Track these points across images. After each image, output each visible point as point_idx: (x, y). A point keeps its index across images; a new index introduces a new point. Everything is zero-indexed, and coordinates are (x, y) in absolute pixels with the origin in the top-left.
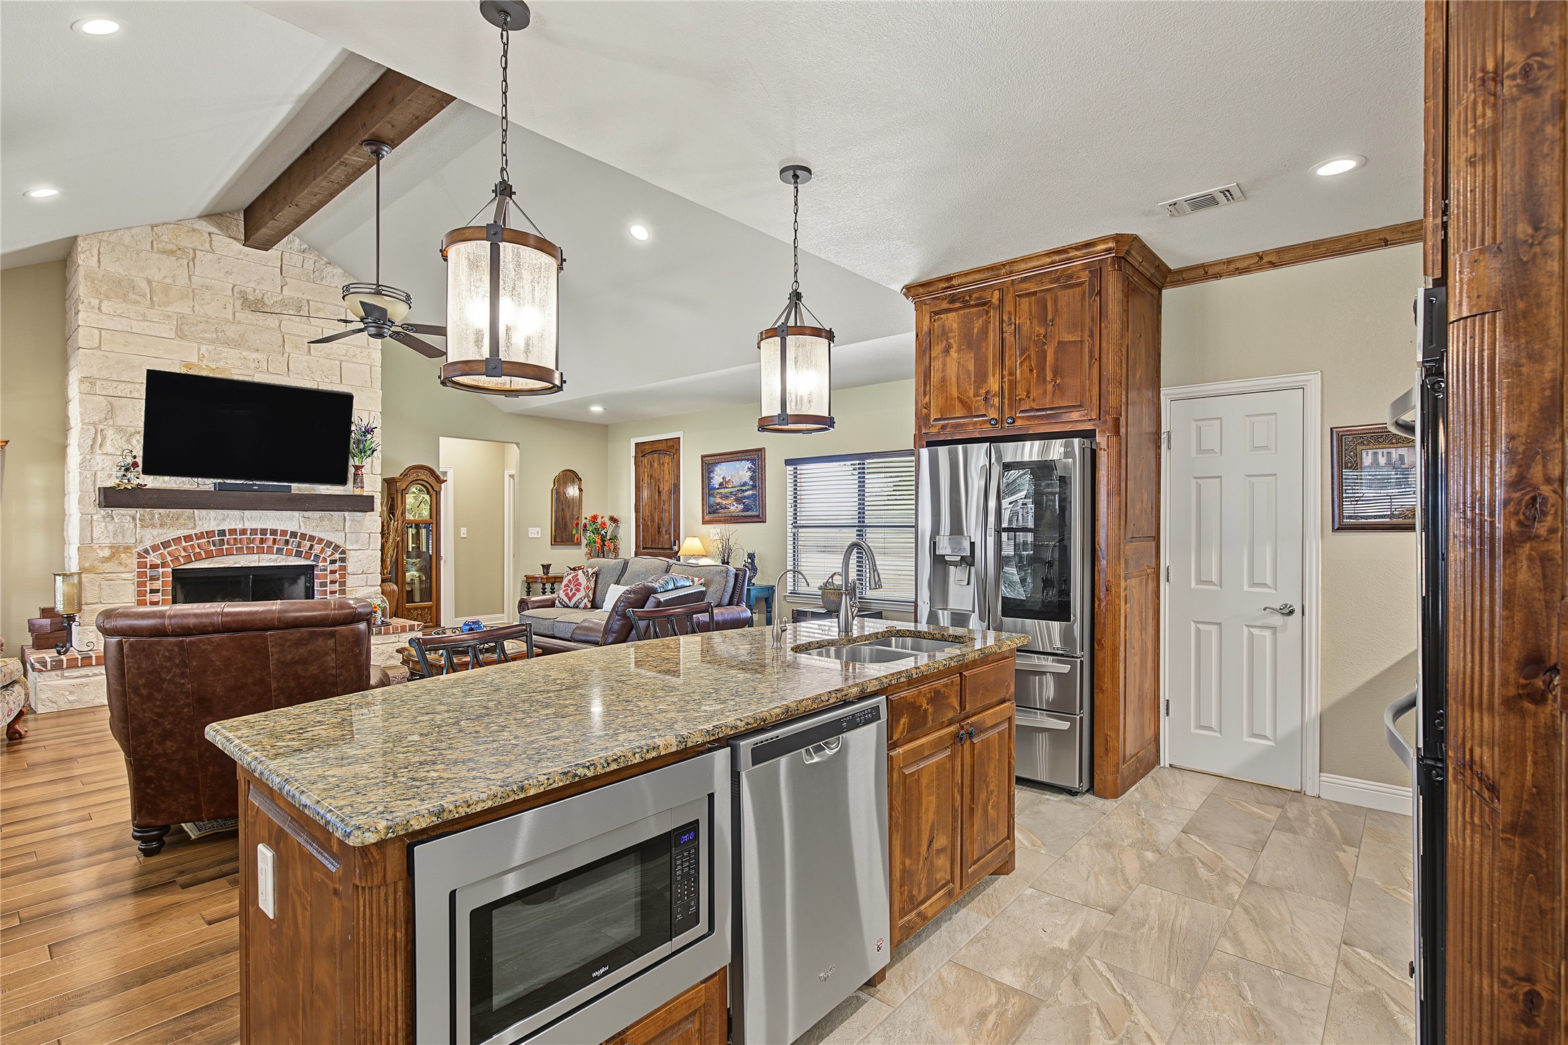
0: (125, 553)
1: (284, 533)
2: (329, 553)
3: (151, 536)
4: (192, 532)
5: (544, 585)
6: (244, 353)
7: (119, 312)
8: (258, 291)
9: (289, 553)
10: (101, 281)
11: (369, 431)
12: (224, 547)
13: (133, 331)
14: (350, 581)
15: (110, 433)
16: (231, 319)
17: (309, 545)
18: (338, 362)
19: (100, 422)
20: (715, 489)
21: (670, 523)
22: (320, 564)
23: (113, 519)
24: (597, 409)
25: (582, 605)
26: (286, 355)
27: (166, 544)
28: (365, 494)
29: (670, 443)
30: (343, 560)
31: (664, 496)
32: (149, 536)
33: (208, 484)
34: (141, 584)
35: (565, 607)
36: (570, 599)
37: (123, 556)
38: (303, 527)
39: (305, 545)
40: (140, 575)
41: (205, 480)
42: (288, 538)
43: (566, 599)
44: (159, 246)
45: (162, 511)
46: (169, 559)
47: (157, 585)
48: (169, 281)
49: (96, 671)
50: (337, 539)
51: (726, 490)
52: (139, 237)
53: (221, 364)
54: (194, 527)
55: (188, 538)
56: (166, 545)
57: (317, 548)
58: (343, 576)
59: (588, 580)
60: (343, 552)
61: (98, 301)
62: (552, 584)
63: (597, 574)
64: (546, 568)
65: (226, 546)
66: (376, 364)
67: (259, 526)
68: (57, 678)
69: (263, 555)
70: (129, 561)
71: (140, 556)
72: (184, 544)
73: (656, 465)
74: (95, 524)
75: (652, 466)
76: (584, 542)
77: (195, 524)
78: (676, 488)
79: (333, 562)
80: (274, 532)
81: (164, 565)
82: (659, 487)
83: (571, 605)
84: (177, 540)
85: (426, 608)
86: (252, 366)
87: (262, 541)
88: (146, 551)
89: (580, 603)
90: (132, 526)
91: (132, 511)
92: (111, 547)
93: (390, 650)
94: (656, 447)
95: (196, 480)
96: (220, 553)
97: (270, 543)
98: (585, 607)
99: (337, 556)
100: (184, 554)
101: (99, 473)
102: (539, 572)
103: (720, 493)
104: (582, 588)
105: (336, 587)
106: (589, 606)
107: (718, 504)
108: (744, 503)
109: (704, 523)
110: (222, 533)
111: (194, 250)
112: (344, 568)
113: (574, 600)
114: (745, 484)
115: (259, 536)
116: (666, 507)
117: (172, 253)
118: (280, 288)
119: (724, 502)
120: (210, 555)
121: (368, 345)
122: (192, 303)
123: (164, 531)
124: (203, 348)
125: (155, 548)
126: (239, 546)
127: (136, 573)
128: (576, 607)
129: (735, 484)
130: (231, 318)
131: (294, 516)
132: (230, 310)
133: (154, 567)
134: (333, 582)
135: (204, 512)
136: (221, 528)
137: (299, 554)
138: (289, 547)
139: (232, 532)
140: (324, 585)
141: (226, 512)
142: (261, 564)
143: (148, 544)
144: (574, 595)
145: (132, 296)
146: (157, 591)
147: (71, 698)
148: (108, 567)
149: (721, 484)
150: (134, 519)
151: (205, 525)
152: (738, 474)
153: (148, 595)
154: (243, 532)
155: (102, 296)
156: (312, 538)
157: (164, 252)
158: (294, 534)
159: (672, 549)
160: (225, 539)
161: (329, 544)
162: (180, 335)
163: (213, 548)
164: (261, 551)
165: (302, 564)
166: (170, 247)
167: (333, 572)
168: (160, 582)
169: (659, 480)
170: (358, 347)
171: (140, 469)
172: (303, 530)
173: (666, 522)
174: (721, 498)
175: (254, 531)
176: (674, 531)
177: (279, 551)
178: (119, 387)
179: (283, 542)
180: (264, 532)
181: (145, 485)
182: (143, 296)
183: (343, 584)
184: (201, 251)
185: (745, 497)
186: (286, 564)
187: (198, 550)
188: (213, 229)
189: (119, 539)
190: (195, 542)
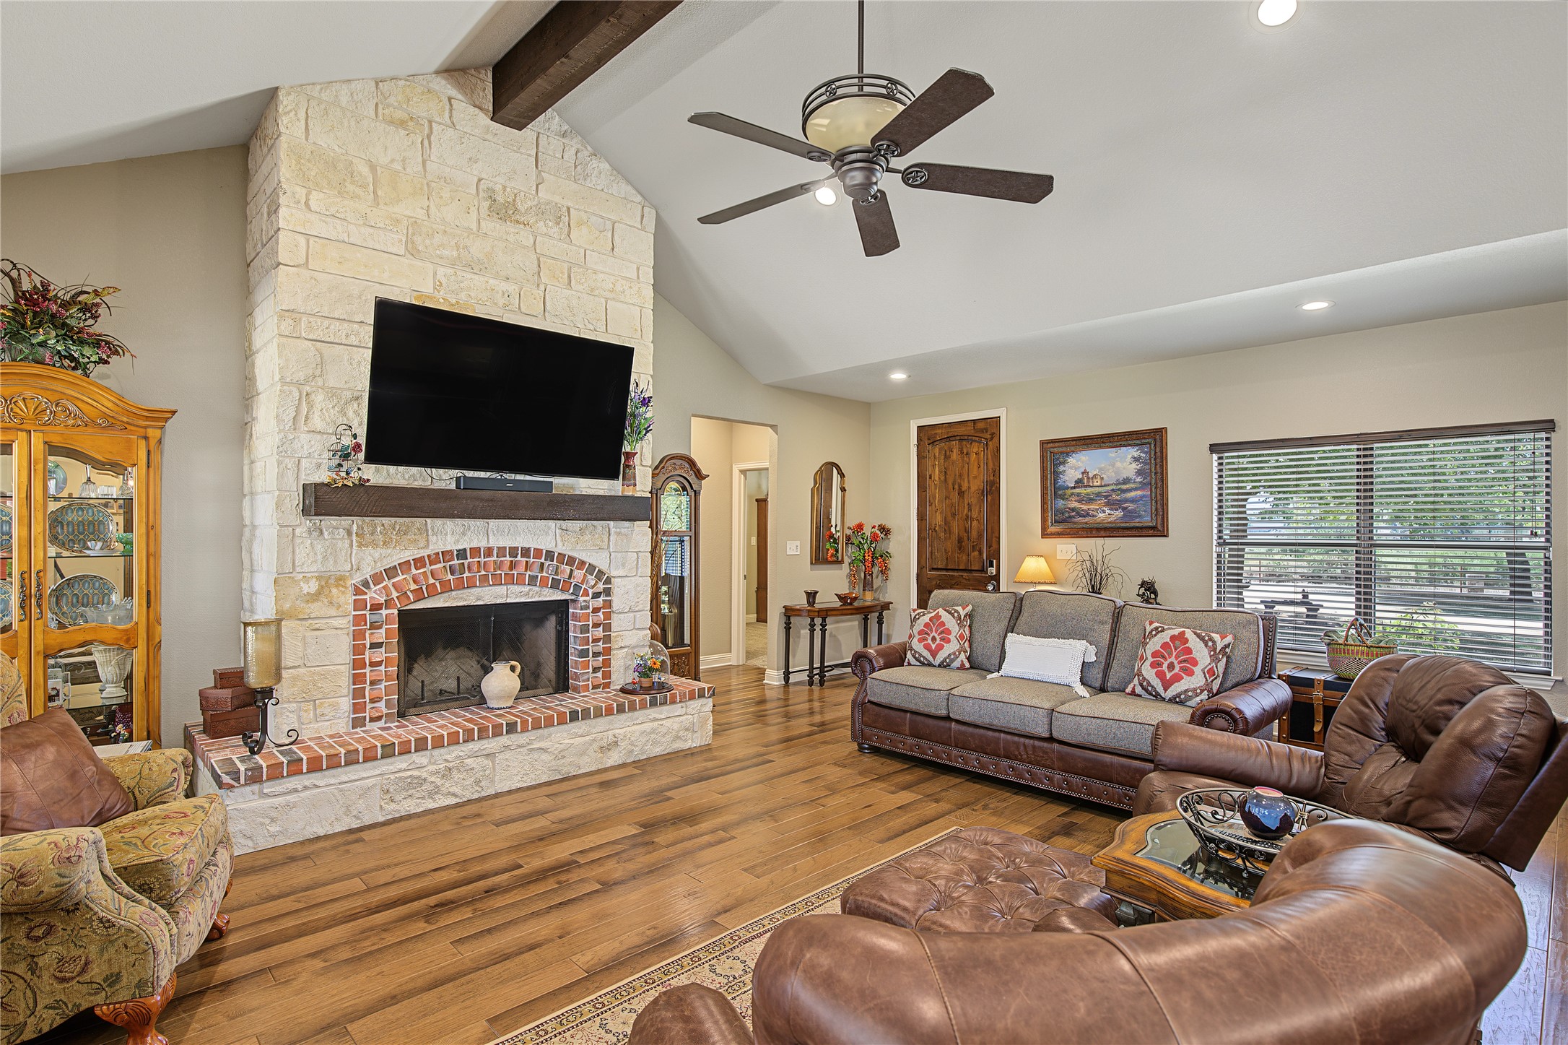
0: (336, 587)
1: (538, 553)
2: (592, 583)
3: (372, 560)
4: (424, 553)
5: (812, 619)
6: (491, 281)
7: (333, 210)
8: (508, 190)
9: (544, 584)
10: (309, 161)
11: (646, 402)
12: (465, 575)
13: (352, 240)
14: (616, 622)
15: (319, 398)
16: (475, 230)
17: (568, 571)
18: (603, 301)
19: (307, 381)
20: (1068, 488)
21: (980, 536)
22: (581, 599)
23: (322, 533)
24: (898, 376)
25: (956, 664)
26: (542, 288)
27: (391, 572)
28: (638, 494)
29: (981, 425)
30: (607, 592)
31: (971, 498)
32: (369, 559)
33: (444, 478)
34: (358, 635)
35: (923, 664)
36: (934, 655)
37: (334, 591)
38: (560, 544)
39: (563, 572)
40: (358, 620)
41: (441, 471)
42: (543, 560)
43: (926, 653)
44: (386, 111)
45: (386, 520)
46: (395, 594)
47: (380, 635)
48: (397, 166)
49: (307, 783)
50: (600, 561)
51: (1089, 490)
52: (360, 95)
53: (463, 296)
54: (427, 546)
55: (419, 562)
56: (391, 574)
57: (579, 574)
58: (608, 616)
59: (961, 625)
60: (608, 581)
61: (304, 191)
62: (824, 620)
63: (970, 616)
64: (811, 596)
65: (467, 574)
66: (646, 305)
67: (508, 542)
68: (252, 797)
69: (512, 587)
70: (342, 599)
71: (357, 591)
72: (414, 571)
73: (955, 455)
74: (298, 541)
75: (947, 457)
76: (847, 560)
77: (428, 541)
78: (993, 489)
79: (596, 595)
80: (526, 552)
81: (388, 604)
82: (960, 486)
83: (937, 662)
84: (405, 566)
85: (683, 655)
86: (501, 302)
87: (513, 566)
88: (366, 584)
89: (953, 661)
90: (347, 543)
91: (345, 521)
92: (319, 578)
93: (676, 726)
94: (954, 431)
95: (429, 470)
96: (460, 586)
97: (521, 569)
98: (962, 668)
99: (601, 587)
100: (413, 587)
101: (304, 463)
102: (802, 601)
103: (1078, 495)
104: (952, 637)
105: (599, 632)
106: (967, 665)
107: (1073, 510)
108: (1124, 509)
109: (1045, 534)
110: (462, 554)
111: (430, 122)
112: (608, 604)
113: (941, 656)
114: (1126, 481)
115: (508, 558)
116: (975, 514)
117: (402, 124)
118: (534, 188)
119: (1085, 507)
120: (446, 587)
121: (638, 278)
122: (427, 203)
123: (389, 551)
124: (441, 271)
125: (377, 579)
126: (483, 573)
127: (351, 617)
128: (944, 665)
129: (1106, 481)
130: (474, 227)
131: (549, 528)
132: (474, 215)
133: (376, 607)
134: (596, 625)
135: (439, 522)
136: (460, 547)
137: (556, 583)
138: (544, 574)
139: (476, 551)
140: (585, 629)
141: (466, 522)
142: (509, 601)
143: (367, 572)
144: (940, 647)
145: (351, 188)
146: (379, 645)
147: (273, 828)
148: (316, 608)
149: (1079, 482)
150: (349, 533)
151: (440, 543)
152: (1113, 465)
153: (367, 652)
154: (489, 551)
155: (310, 184)
156: (571, 561)
157: (392, 122)
158: (550, 555)
159: (983, 570)
160: (466, 562)
161: (591, 568)
162: (413, 251)
163: (450, 577)
164: (510, 580)
165: (559, 598)
166: (399, 114)
167: (596, 610)
168: (383, 631)
169: (961, 476)
170: (625, 278)
171: (362, 456)
172: (560, 549)
173: (974, 534)
174: (1079, 502)
175: (501, 551)
176: (989, 546)
177: (533, 580)
178: (332, 327)
179: (536, 567)
180: (513, 552)
181: (368, 480)
182: (364, 186)
183: (608, 627)
184: (440, 124)
185: (1126, 501)
186: (540, 599)
187: (431, 581)
188: (453, 92)
189: (330, 565)
190: (428, 568)
